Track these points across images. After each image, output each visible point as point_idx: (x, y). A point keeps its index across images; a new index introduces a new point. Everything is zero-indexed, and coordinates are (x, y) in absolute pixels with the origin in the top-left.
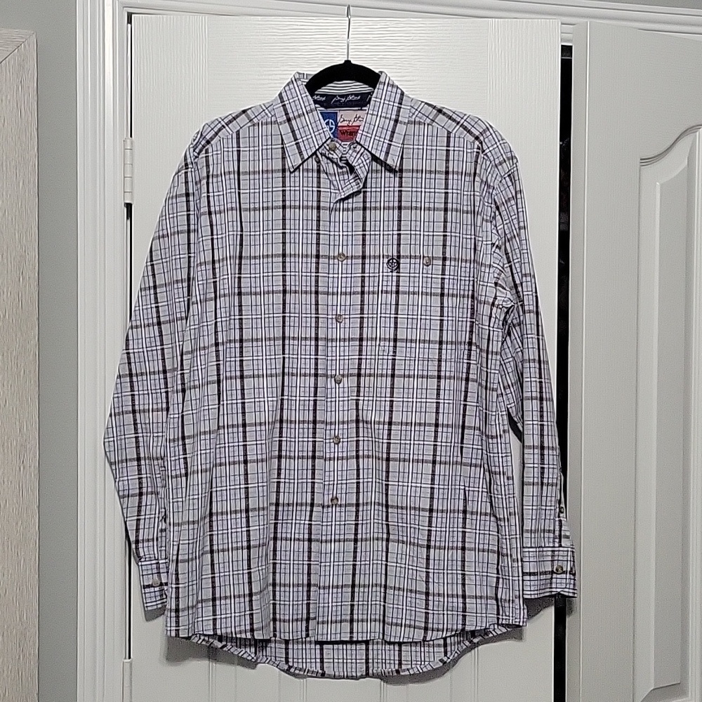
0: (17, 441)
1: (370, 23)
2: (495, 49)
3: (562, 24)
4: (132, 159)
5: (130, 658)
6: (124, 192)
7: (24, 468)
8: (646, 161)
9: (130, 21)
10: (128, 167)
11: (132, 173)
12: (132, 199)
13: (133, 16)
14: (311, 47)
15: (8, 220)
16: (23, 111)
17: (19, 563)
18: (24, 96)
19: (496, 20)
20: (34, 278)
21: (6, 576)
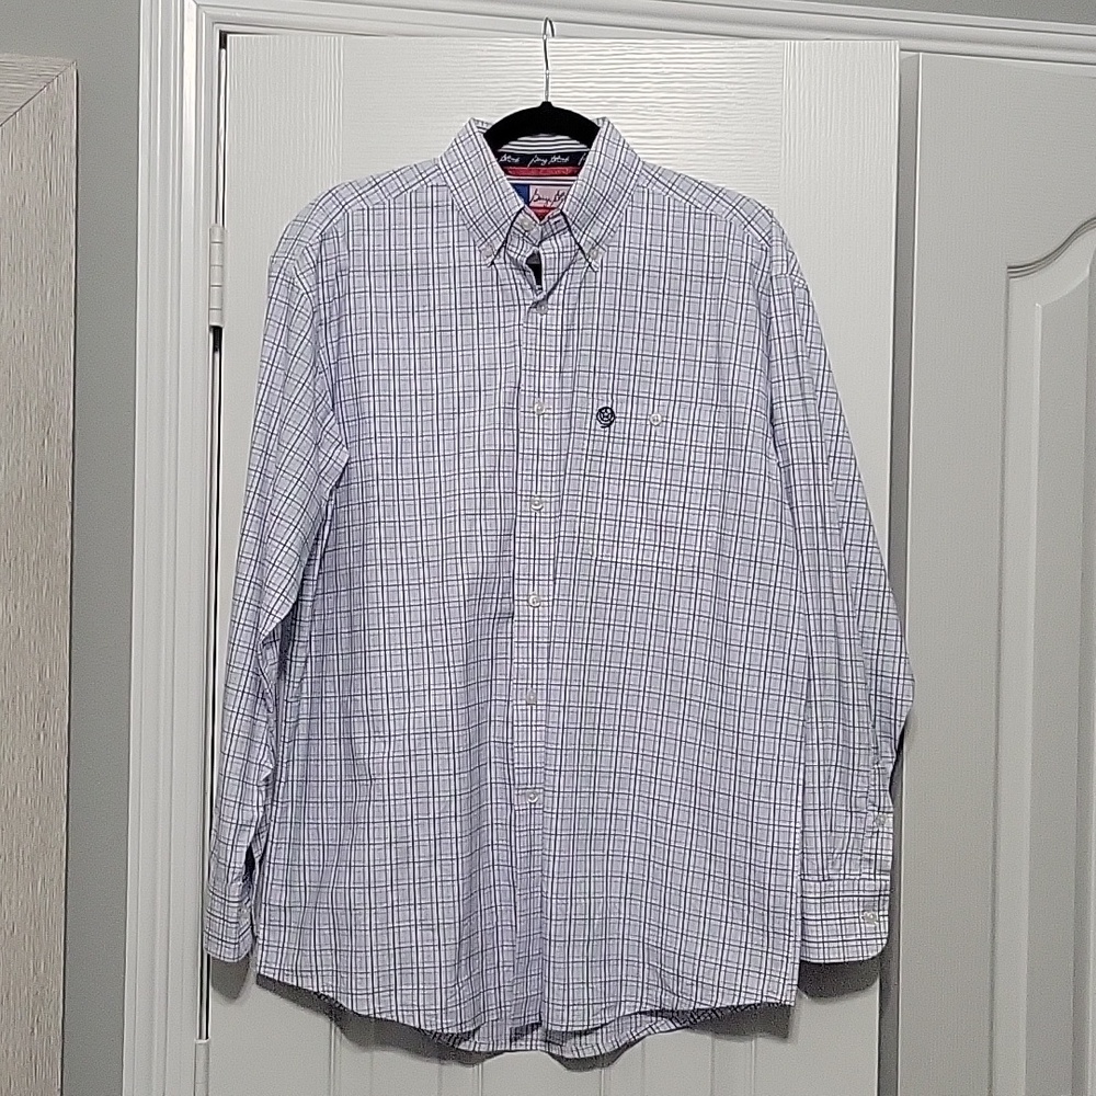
0: (35, 693)
1: (597, 47)
2: (794, 87)
3: (901, 50)
4: (223, 257)
5: (207, 1038)
6: (210, 309)
7: (45, 735)
8: (1017, 270)
9: (223, 44)
10: (216, 270)
11: (223, 279)
12: (222, 319)
13: (229, 36)
14: (504, 85)
15: (28, 350)
16: (54, 180)
17: (34, 885)
18: (56, 160)
19: (797, 42)
20: (66, 441)
21: (14, 903)
